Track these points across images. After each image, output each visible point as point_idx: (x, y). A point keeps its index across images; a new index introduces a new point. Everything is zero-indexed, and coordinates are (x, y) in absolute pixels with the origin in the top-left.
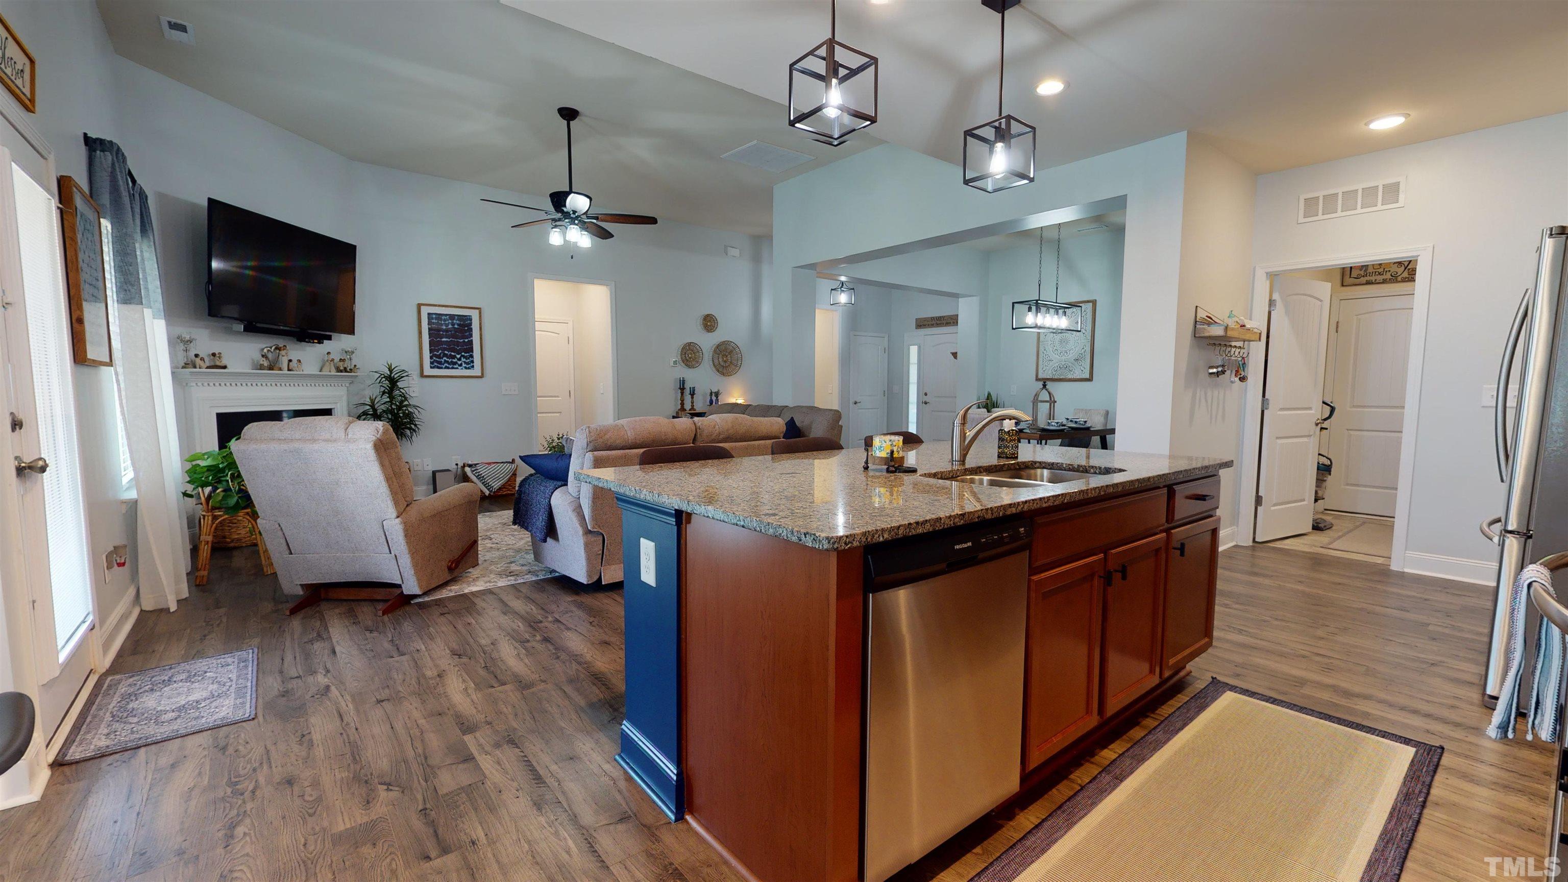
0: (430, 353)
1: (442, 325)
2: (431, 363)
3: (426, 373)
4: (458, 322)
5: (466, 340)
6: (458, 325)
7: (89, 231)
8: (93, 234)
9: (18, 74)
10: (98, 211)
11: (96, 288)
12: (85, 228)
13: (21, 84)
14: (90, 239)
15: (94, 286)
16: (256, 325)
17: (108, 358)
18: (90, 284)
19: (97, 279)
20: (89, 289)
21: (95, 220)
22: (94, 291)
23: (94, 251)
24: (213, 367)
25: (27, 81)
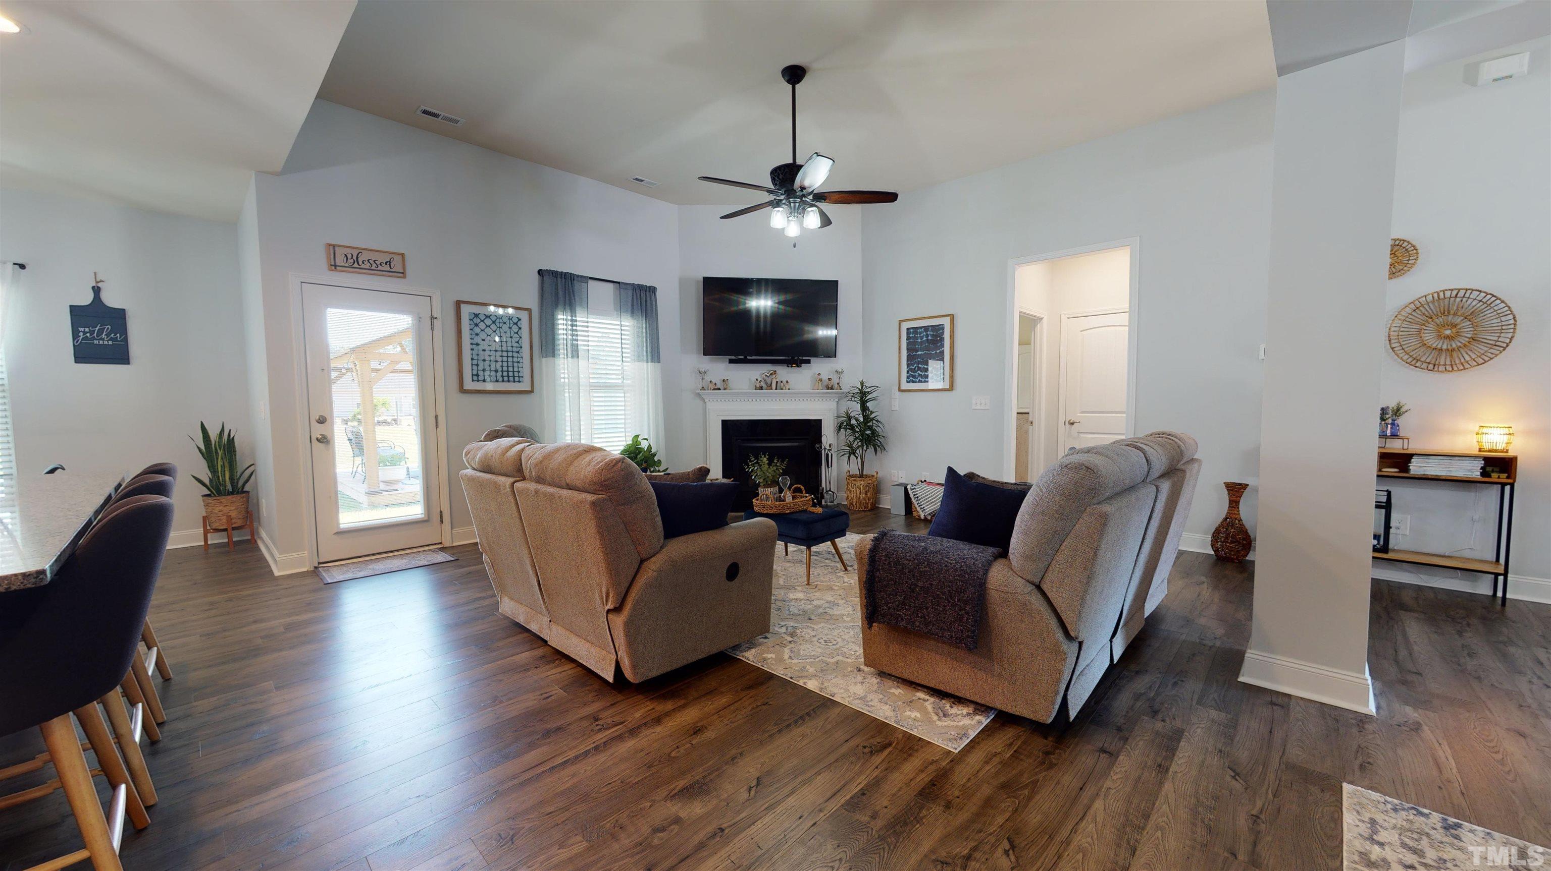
0: (907, 367)
1: (917, 338)
2: (908, 377)
3: (903, 388)
4: (931, 333)
5: (938, 351)
6: (932, 336)
7: (505, 323)
8: (516, 324)
9: (381, 264)
10: (529, 310)
11: (513, 352)
12: (494, 322)
13: (387, 268)
14: (505, 327)
15: (507, 351)
16: (748, 357)
17: (529, 389)
18: (496, 351)
19: (517, 347)
20: (493, 353)
21: (524, 316)
22: (505, 354)
23: (515, 333)
24: (719, 389)
25: (397, 265)
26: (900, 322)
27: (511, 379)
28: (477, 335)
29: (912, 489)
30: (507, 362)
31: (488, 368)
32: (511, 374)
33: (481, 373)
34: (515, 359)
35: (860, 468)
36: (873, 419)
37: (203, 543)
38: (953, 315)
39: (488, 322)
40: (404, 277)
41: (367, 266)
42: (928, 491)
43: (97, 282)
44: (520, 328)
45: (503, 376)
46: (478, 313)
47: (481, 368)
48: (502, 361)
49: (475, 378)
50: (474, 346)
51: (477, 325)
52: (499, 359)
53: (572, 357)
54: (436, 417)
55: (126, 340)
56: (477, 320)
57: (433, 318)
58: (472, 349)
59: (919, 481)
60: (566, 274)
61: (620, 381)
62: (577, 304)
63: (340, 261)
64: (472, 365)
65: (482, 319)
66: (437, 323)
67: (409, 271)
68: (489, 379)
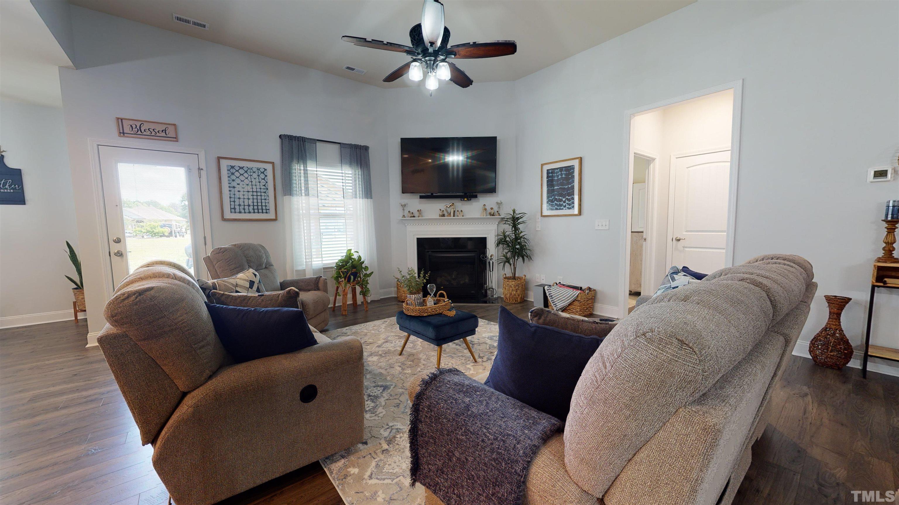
0: (547, 199)
1: (554, 177)
2: (547, 206)
3: (544, 214)
4: (565, 172)
5: (570, 186)
6: (565, 174)
7: (254, 172)
8: (263, 173)
9: (158, 132)
10: (273, 163)
11: (261, 192)
12: (246, 172)
13: (163, 134)
14: (255, 175)
15: (257, 192)
16: (434, 194)
17: (273, 217)
18: (248, 192)
19: (264, 189)
20: (246, 193)
21: (269, 167)
22: (255, 194)
23: (262, 179)
24: (414, 217)
25: (171, 132)
26: (542, 165)
27: (260, 211)
28: (233, 180)
29: (548, 290)
30: (257, 199)
31: (242, 204)
32: (260, 207)
33: (237, 207)
34: (263, 198)
35: (513, 272)
36: (521, 237)
37: (74, 319)
38: (581, 158)
39: (242, 171)
40: (177, 141)
41: (148, 133)
42: (559, 292)
43: (2, 152)
44: (266, 176)
45: (254, 209)
46: (234, 165)
47: (237, 203)
48: (253, 199)
49: (233, 210)
50: (231, 189)
51: (233, 174)
52: (251, 197)
53: (305, 195)
54: (205, 238)
55: (22, 188)
56: (233, 171)
57: (200, 169)
58: (230, 191)
59: (554, 283)
60: (298, 137)
61: (344, 212)
62: (307, 158)
63: (127, 130)
64: (230, 201)
65: (237, 169)
66: (203, 173)
67: (180, 137)
68: (243, 211)
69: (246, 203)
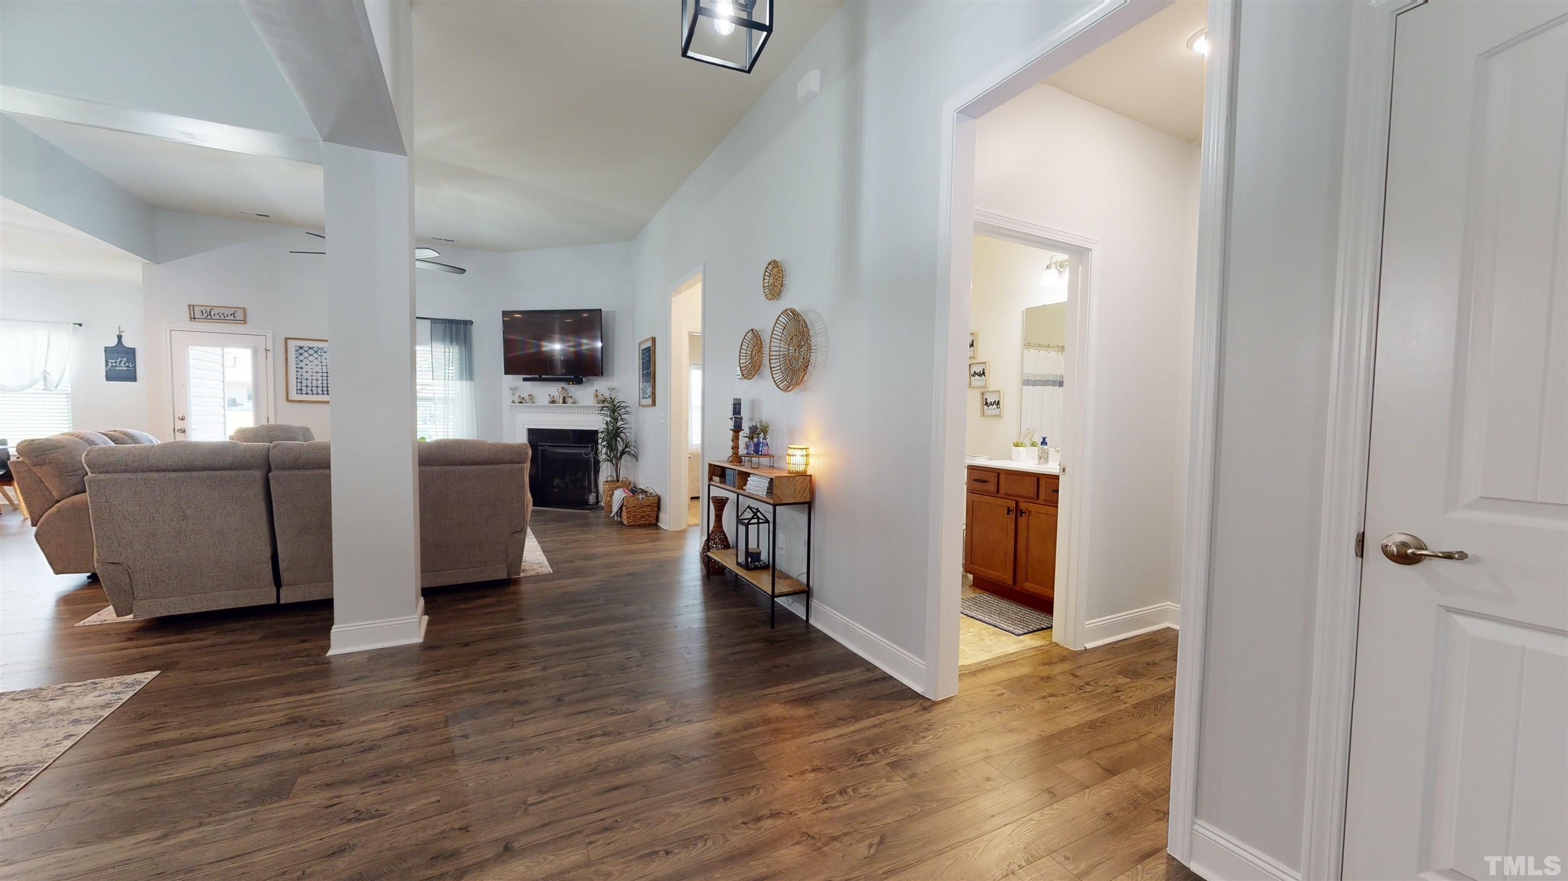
1: (644, 359)
2: (642, 394)
3: (641, 403)
4: (648, 354)
5: (650, 371)
6: (648, 356)
9: (227, 316)
12: (316, 352)
13: (232, 318)
16: (543, 376)
18: (317, 372)
20: (315, 374)
22: (325, 374)
24: (524, 402)
25: (239, 315)
26: (639, 344)
28: (301, 361)
30: (327, 380)
31: (310, 385)
33: (304, 389)
38: (654, 338)
39: (311, 352)
40: (245, 323)
41: (218, 317)
43: (120, 332)
45: (323, 391)
46: (303, 346)
47: (304, 384)
48: (323, 380)
49: (299, 392)
50: (298, 369)
51: (301, 354)
52: (321, 378)
54: (268, 418)
55: (135, 367)
56: (301, 351)
57: (266, 351)
58: (297, 372)
63: (198, 315)
64: (297, 382)
65: (306, 350)
66: (270, 354)
67: (248, 320)
68: (310, 392)
69: (314, 385)
